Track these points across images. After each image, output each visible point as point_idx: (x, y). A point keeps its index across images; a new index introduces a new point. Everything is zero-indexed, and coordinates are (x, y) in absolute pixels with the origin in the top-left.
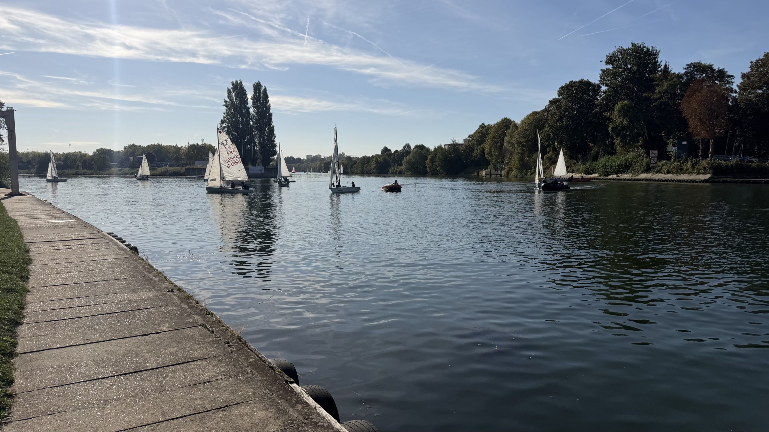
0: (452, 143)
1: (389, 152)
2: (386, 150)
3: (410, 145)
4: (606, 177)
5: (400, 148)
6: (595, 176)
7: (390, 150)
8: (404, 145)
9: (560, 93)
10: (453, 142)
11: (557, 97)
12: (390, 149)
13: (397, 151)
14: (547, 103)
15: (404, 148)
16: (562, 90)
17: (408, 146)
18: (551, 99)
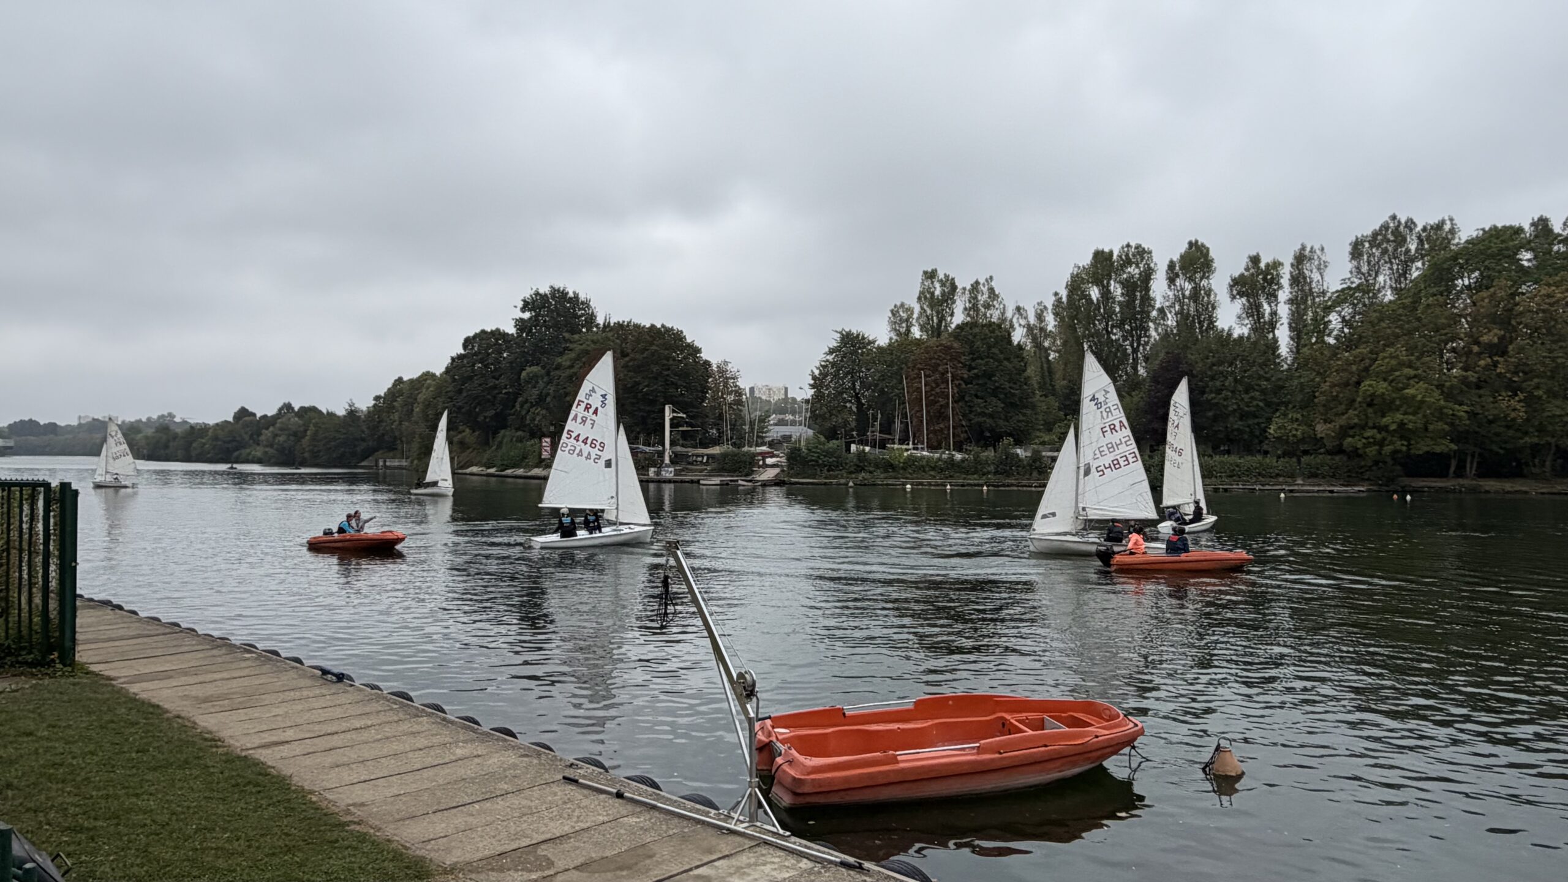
0: (347, 407)
1: (251, 418)
2: (243, 413)
3: (293, 405)
4: (503, 473)
5: (271, 411)
6: (492, 471)
7: (254, 415)
8: (280, 405)
9: (465, 346)
10: (350, 406)
11: (462, 352)
12: (254, 411)
13: (265, 416)
14: (450, 361)
15: (280, 410)
16: (467, 342)
17: (288, 407)
18: (454, 355)
